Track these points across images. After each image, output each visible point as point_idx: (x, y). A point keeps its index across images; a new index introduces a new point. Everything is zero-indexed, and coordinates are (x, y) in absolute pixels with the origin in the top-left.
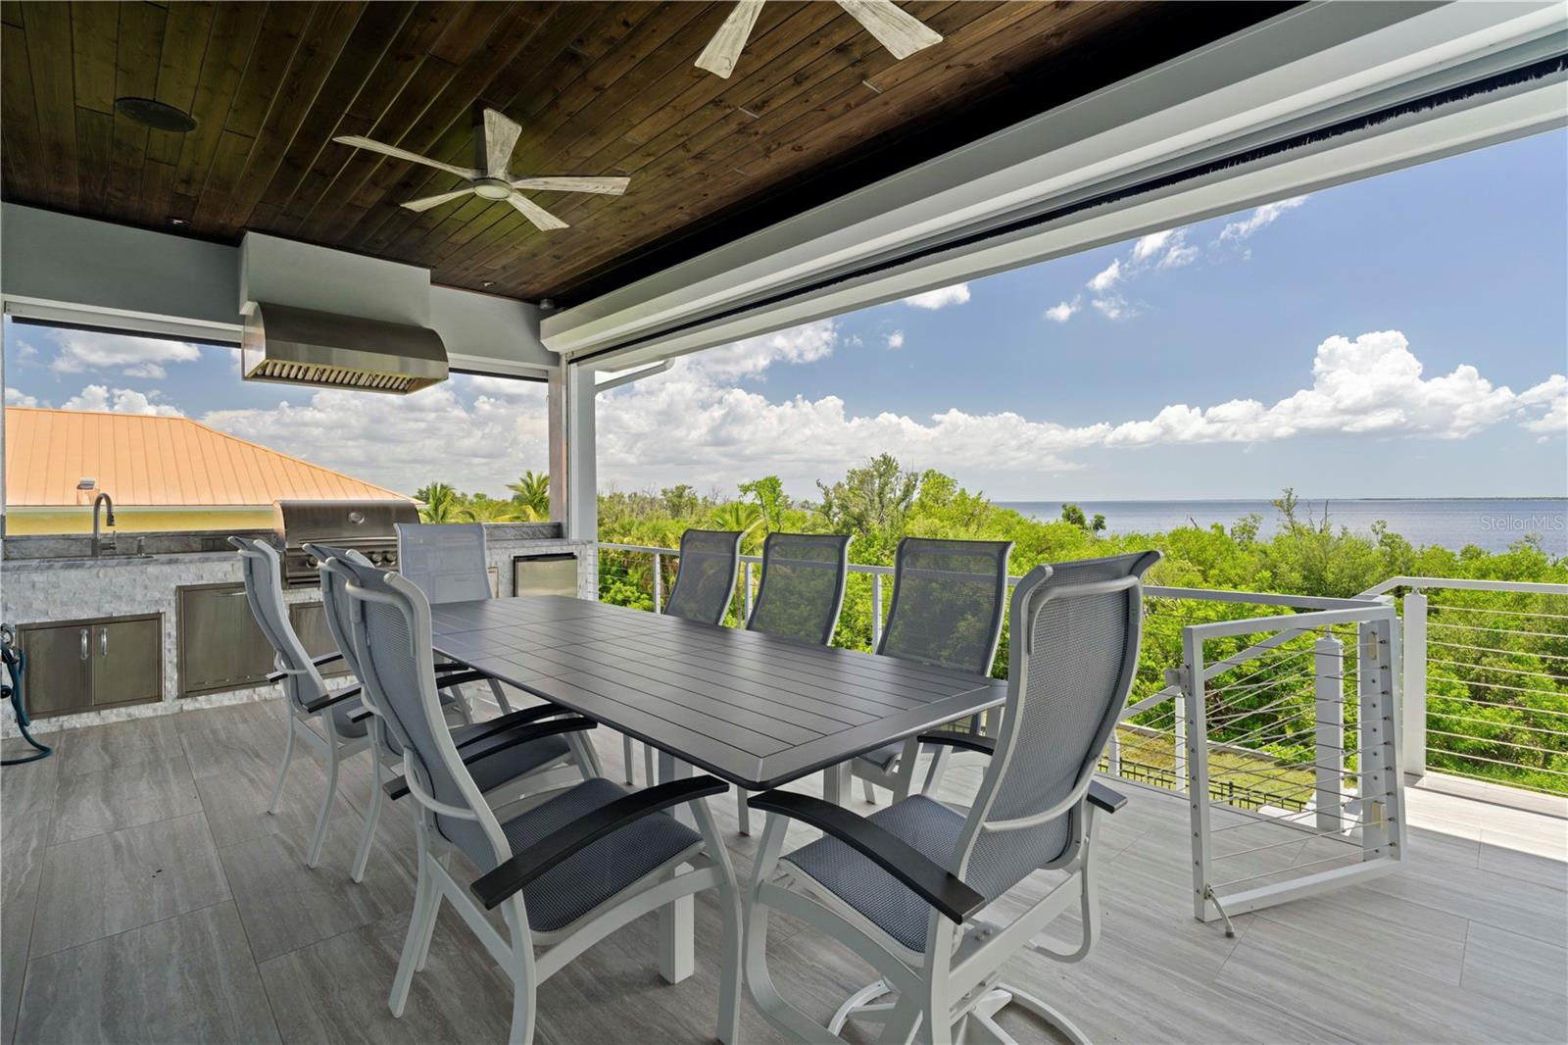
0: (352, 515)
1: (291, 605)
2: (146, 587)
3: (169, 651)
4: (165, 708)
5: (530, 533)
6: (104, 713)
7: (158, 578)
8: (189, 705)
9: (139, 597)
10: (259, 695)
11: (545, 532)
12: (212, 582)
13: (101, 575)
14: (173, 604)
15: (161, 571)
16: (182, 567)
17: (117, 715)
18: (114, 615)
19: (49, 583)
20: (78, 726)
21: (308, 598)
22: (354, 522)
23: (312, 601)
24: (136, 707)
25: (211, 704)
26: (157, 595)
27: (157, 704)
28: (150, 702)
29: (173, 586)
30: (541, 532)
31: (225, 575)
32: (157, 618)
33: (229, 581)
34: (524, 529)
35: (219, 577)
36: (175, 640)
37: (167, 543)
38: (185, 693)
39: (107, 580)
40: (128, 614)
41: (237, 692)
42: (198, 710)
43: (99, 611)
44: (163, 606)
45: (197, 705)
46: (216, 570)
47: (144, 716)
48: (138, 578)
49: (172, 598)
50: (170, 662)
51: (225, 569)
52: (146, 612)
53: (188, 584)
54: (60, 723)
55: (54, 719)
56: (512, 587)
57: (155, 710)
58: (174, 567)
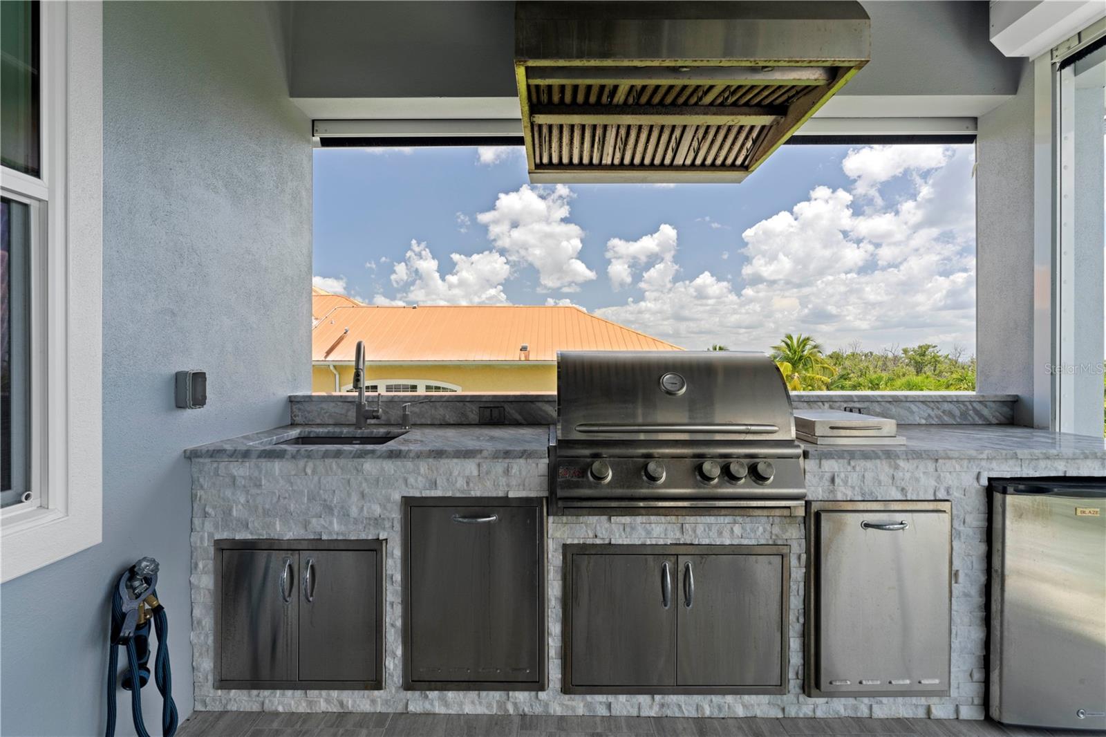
0: (667, 378)
1: (565, 546)
2: (363, 495)
3: (392, 604)
4: (386, 702)
5: (957, 413)
6: (313, 693)
7: (377, 481)
8: (418, 703)
9: (354, 511)
10: (515, 704)
11: (986, 412)
12: (449, 494)
13: (309, 471)
14: (398, 527)
15: (382, 469)
16: (409, 465)
17: (328, 701)
18: (324, 537)
19: (251, 478)
20: (280, 709)
21: (591, 535)
22: (669, 393)
23: (598, 541)
24: (349, 692)
25: (446, 705)
26: (377, 510)
27: (376, 693)
28: (366, 688)
29: (397, 497)
30: (977, 412)
31: (468, 483)
32: (374, 548)
33: (473, 494)
34: (946, 406)
35: (458, 485)
36: (399, 589)
37: (441, 411)
38: (412, 683)
39: (316, 478)
40: (340, 538)
41: (484, 694)
42: (428, 714)
43: (306, 528)
44: (384, 529)
45: (428, 707)
46: (456, 473)
47: (359, 710)
48: (352, 480)
49: (396, 515)
50: (393, 625)
51: (467, 473)
52: (363, 536)
53: (418, 495)
54: (261, 699)
55: (255, 692)
56: (983, 548)
57: (373, 702)
58: (399, 463)
